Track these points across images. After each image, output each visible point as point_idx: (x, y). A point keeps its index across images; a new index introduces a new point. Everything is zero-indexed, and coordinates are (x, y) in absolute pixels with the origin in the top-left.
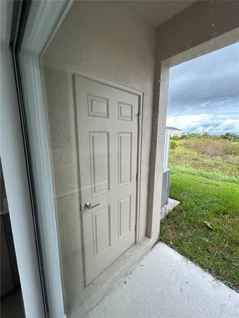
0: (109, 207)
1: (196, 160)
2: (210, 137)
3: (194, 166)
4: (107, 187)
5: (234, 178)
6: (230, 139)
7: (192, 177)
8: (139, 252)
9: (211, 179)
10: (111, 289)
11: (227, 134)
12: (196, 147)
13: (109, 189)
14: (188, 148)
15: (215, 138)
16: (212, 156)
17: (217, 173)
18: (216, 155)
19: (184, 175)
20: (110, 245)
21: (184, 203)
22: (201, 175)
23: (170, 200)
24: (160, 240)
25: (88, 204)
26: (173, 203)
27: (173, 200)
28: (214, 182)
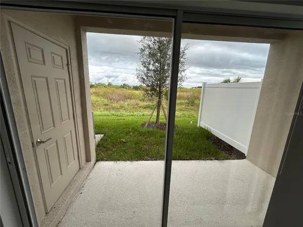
0: (56, 142)
1: (107, 105)
2: (114, 87)
3: (107, 110)
4: (52, 125)
5: (132, 113)
6: (126, 89)
7: (107, 117)
8: (85, 172)
9: (120, 116)
10: (72, 202)
11: (124, 85)
12: (105, 95)
13: (54, 126)
14: (99, 96)
15: (117, 87)
16: (117, 101)
17: (122, 112)
18: (119, 100)
19: (101, 118)
20: (61, 174)
21: (107, 134)
22: (113, 115)
23: (96, 135)
24: (97, 161)
25: (39, 140)
26: (99, 137)
27: (99, 135)
28: (122, 118)
